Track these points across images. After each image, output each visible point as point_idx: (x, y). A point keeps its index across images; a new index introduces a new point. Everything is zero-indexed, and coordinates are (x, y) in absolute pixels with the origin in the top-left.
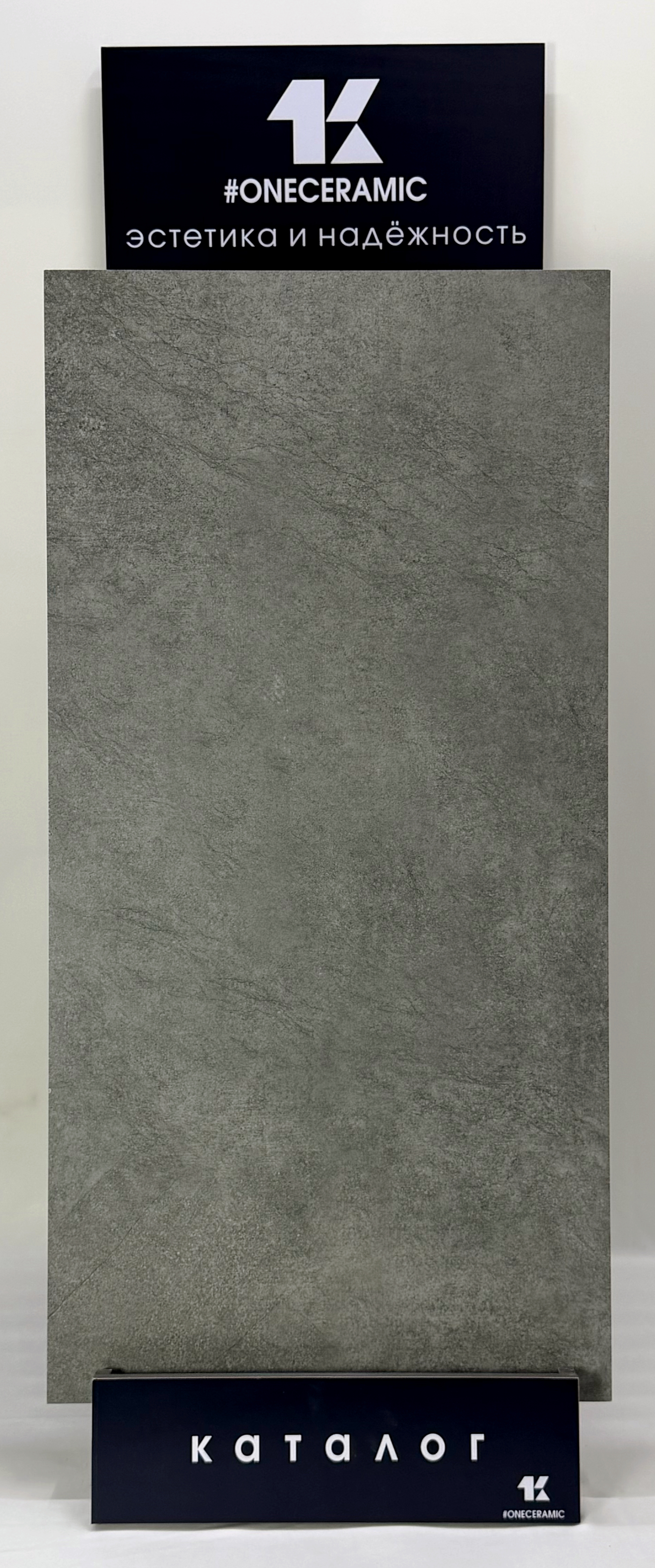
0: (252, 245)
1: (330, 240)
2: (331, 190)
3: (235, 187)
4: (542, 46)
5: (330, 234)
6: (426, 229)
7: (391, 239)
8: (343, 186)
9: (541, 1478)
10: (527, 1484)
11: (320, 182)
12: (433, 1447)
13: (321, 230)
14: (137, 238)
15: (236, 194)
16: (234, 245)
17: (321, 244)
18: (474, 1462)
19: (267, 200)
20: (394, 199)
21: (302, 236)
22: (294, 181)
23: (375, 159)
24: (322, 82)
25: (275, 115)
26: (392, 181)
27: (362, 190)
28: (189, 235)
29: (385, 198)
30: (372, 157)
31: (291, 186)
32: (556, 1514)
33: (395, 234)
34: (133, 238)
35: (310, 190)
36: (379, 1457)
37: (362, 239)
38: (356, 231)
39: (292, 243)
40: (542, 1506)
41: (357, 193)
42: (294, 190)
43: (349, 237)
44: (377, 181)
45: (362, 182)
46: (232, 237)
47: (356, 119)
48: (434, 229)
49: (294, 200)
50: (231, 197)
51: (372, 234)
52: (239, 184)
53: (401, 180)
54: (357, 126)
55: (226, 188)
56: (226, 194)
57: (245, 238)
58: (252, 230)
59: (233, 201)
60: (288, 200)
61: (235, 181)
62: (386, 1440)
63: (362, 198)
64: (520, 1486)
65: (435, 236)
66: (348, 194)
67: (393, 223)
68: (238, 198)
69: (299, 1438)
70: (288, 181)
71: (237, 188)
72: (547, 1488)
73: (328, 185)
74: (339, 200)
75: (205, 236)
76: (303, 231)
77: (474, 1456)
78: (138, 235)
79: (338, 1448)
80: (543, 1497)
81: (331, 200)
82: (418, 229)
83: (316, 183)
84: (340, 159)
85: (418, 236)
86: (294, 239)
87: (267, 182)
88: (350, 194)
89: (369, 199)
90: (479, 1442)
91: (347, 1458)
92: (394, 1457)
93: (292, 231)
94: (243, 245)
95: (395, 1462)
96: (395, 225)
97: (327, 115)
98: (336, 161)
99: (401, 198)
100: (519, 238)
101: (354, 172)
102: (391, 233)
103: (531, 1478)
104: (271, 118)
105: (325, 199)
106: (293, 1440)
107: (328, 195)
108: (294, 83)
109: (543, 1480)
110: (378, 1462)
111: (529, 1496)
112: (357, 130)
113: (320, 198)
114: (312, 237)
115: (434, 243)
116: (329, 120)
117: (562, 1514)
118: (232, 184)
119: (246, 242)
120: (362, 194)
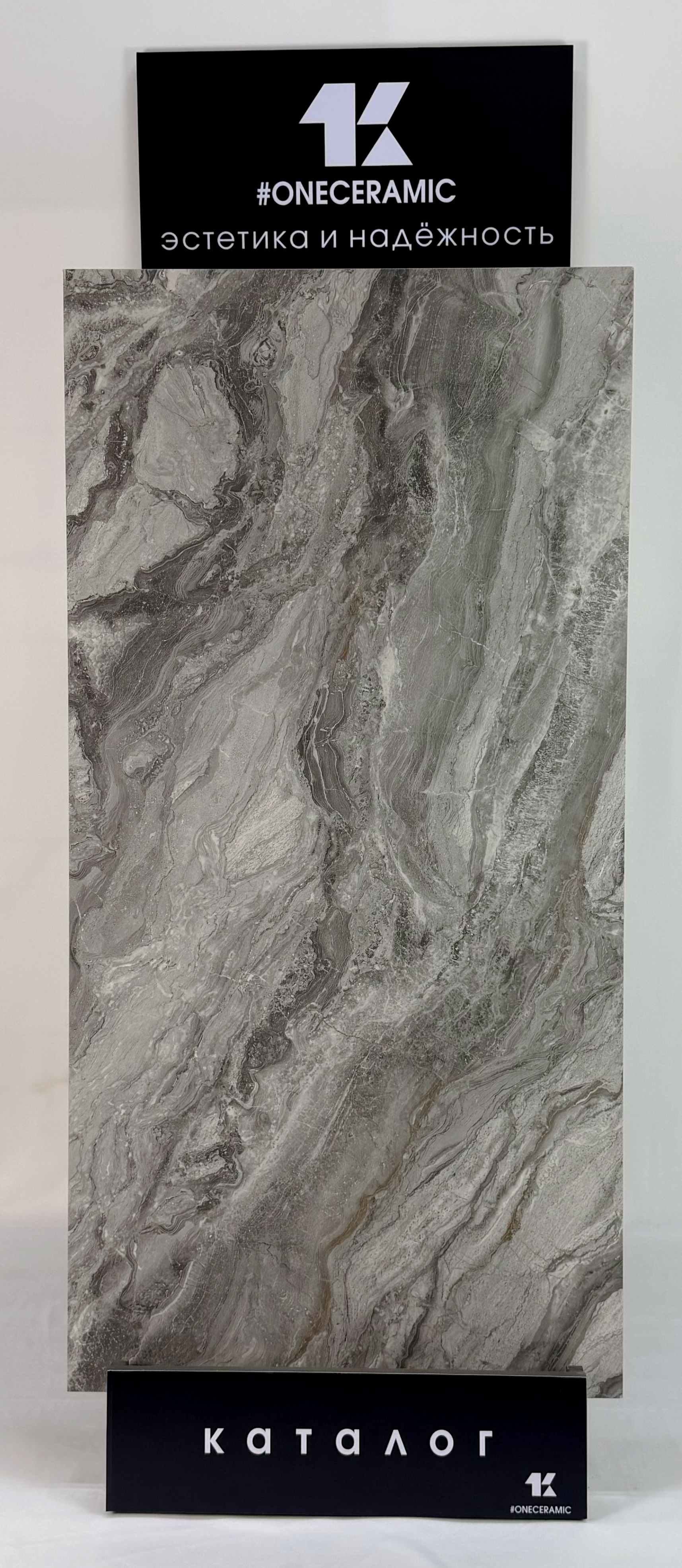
0: (284, 247)
1: (361, 241)
2: (361, 192)
3: (268, 190)
4: (571, 47)
5: (361, 236)
6: (455, 230)
7: (420, 240)
8: (374, 188)
9: (548, 1474)
10: (534, 1480)
11: (351, 184)
12: (442, 1443)
13: (352, 232)
14: (172, 241)
15: (269, 196)
16: (267, 247)
17: (352, 246)
18: (483, 1457)
19: (298, 202)
20: (423, 200)
21: (333, 237)
22: (325, 183)
23: (407, 162)
24: (353, 85)
25: (309, 118)
26: (422, 183)
27: (392, 192)
28: (222, 237)
29: (414, 199)
30: (401, 159)
31: (323, 188)
32: (561, 1510)
33: (424, 235)
34: (167, 241)
35: (341, 192)
36: (388, 1451)
37: (392, 241)
38: (386, 233)
39: (324, 245)
40: (548, 1502)
41: (388, 195)
42: (325, 193)
43: (379, 238)
44: (407, 184)
45: (392, 184)
46: (264, 238)
47: (386, 123)
48: (463, 230)
49: (325, 202)
50: (263, 199)
51: (402, 235)
52: (271, 187)
53: (431, 182)
54: (387, 129)
55: (259, 190)
56: (258, 196)
57: (277, 240)
58: (284, 232)
59: (265, 204)
60: (320, 202)
61: (267, 184)
62: (396, 1436)
63: (392, 200)
64: (528, 1482)
65: (464, 237)
66: (378, 196)
67: (422, 224)
68: (271, 200)
69: (309, 1432)
70: (319, 184)
71: (269, 190)
72: (554, 1485)
73: (359, 187)
74: (369, 201)
75: (238, 238)
76: (334, 233)
77: (482, 1452)
78: (173, 238)
79: (348, 1442)
80: (550, 1493)
81: (361, 202)
82: (447, 230)
83: (347, 185)
84: (371, 161)
85: (447, 237)
86: (325, 241)
87: (299, 185)
88: (381, 196)
89: (399, 201)
90: (487, 1439)
91: (357, 1452)
92: (403, 1452)
93: (323, 232)
94: (275, 247)
95: (404, 1456)
96: (424, 226)
97: (358, 117)
98: (367, 163)
99: (431, 200)
100: (547, 239)
101: (384, 174)
102: (420, 235)
103: (539, 1475)
104: (302, 121)
105: (356, 201)
106: (304, 1433)
107: (359, 197)
108: (326, 87)
109: (550, 1477)
110: (388, 1456)
111: (536, 1492)
112: (387, 133)
113: (351, 200)
114: (343, 238)
115: (463, 244)
116: (359, 123)
117: (568, 1510)
118: (264, 187)
119: (278, 243)
120: (392, 195)
